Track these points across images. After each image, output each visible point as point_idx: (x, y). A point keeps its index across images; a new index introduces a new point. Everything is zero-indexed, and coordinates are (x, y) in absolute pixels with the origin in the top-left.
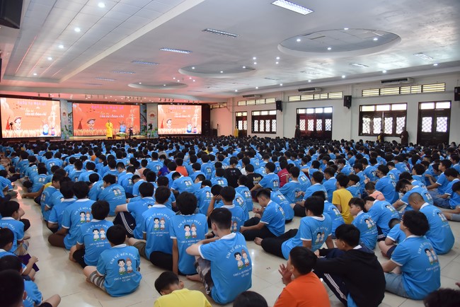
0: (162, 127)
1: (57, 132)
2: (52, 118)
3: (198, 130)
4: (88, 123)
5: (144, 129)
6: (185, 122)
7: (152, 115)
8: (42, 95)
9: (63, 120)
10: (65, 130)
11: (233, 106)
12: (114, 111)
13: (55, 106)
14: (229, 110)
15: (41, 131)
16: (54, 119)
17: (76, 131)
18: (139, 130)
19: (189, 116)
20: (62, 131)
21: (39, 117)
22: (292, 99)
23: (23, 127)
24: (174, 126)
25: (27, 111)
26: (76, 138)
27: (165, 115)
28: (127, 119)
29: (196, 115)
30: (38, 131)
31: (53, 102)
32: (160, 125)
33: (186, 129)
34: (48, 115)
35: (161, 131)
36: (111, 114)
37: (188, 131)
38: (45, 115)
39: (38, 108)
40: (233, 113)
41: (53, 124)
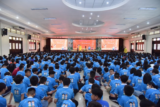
0: (103, 47)
1: (66, 49)
2: (65, 44)
3: (117, 49)
4: (78, 46)
5: (97, 48)
6: (112, 46)
7: (100, 43)
8: (60, 37)
9: (69, 45)
10: (69, 48)
11: (130, 39)
12: (87, 42)
13: (66, 40)
14: (128, 40)
15: (62, 48)
16: (66, 45)
17: (74, 49)
18: (95, 48)
19: (114, 43)
20: (68, 48)
21: (61, 44)
22: (151, 34)
23: (56, 47)
24: (107, 47)
25: (58, 42)
26: (74, 51)
27: (104, 43)
28: (91, 45)
29: (117, 43)
30: (60, 48)
31: (66, 39)
32: (102, 47)
33: (112, 48)
34: (64, 43)
35: (102, 49)
36: (85, 43)
37: (113, 49)
38: (63, 43)
39: (61, 41)
40: (130, 41)
41: (65, 46)
